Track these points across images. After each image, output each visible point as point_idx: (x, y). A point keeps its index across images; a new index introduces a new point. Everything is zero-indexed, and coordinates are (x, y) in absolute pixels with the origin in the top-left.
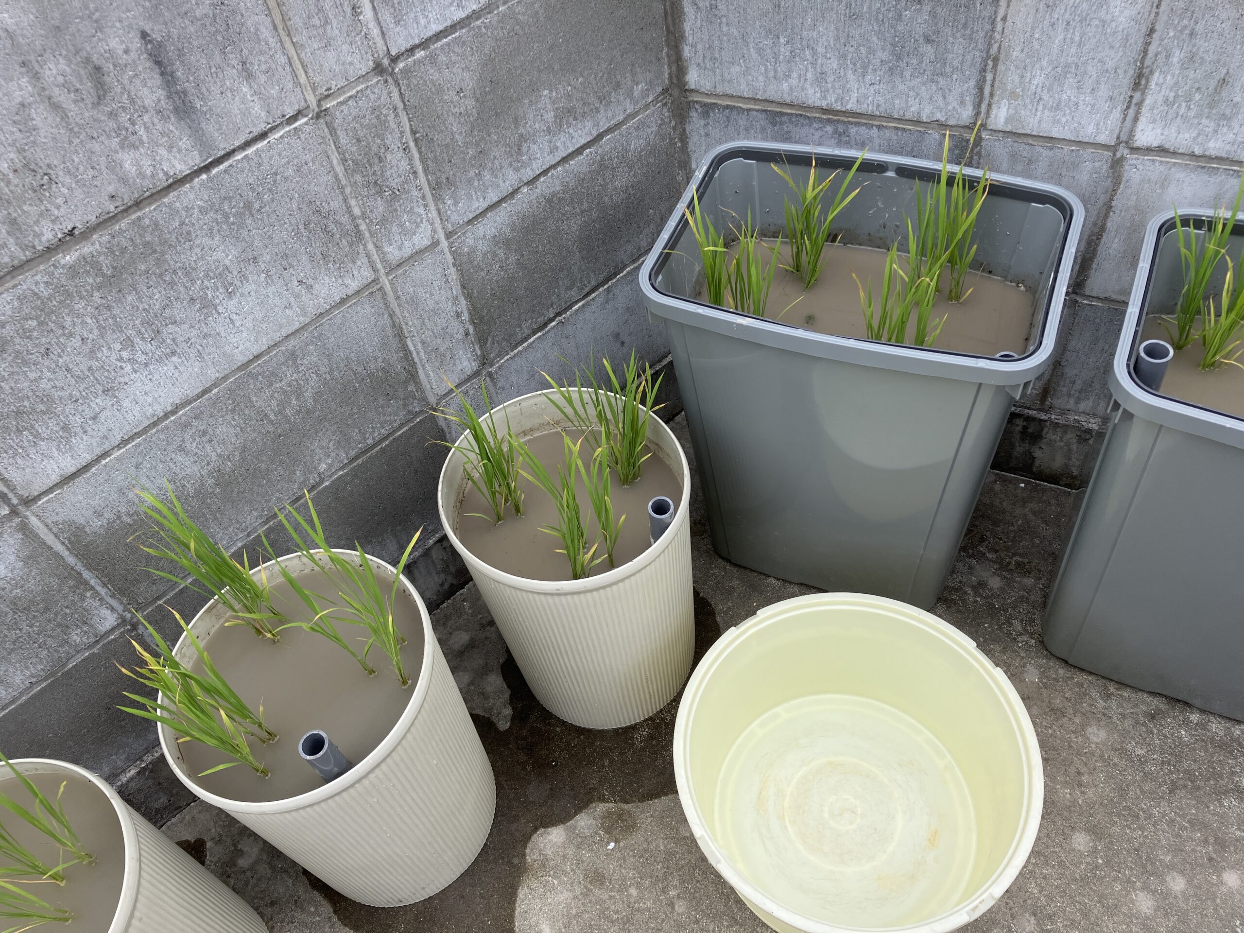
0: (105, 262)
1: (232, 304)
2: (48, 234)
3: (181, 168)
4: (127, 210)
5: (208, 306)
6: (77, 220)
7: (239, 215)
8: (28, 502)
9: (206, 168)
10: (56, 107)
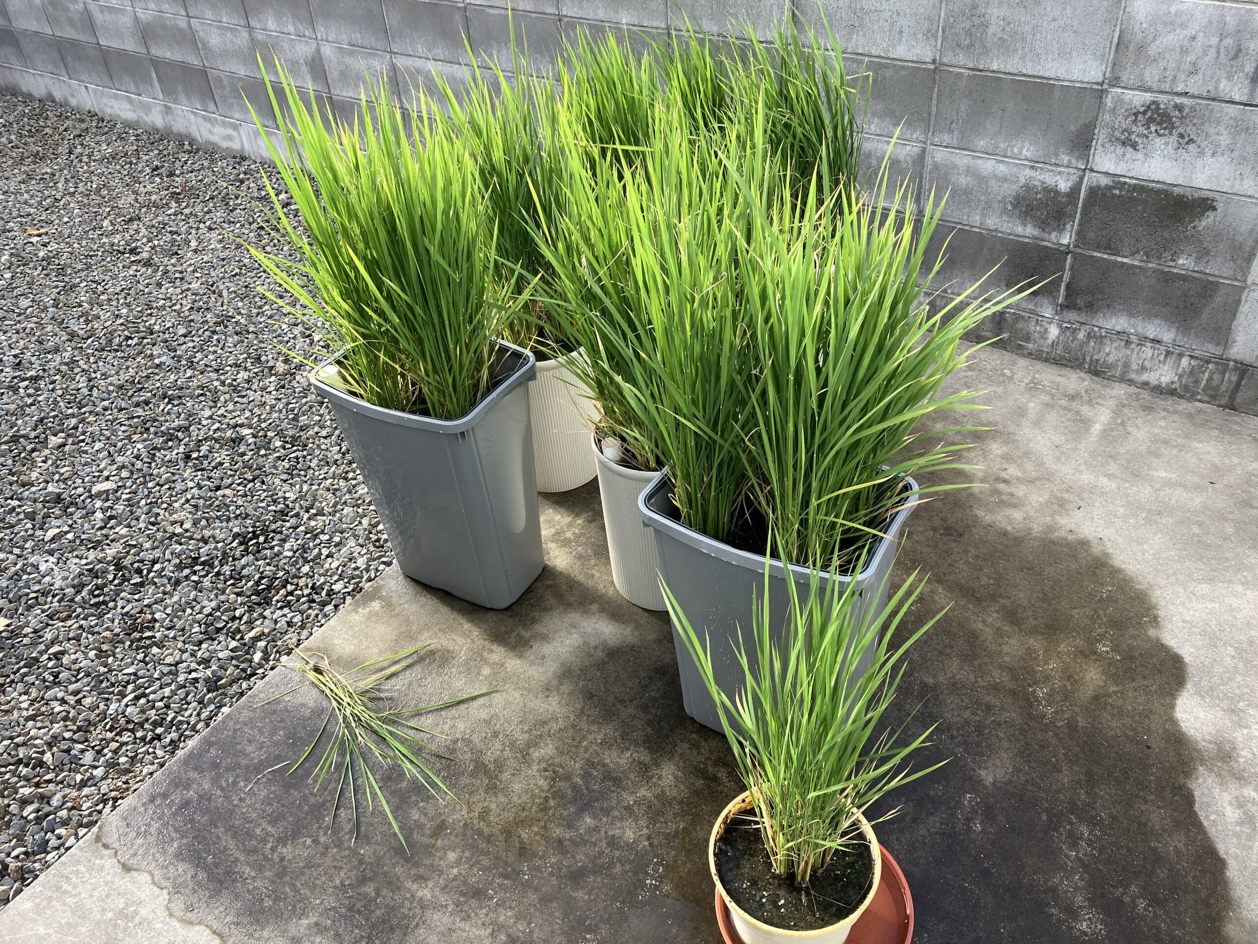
0: (1187, 110)
1: (1211, 160)
2: (1180, 89)
3: (1237, 98)
4: (1208, 99)
5: (1201, 154)
6: (1192, 90)
7: (1242, 130)
8: (1092, 170)
9: (1246, 105)
10: (1218, 52)
